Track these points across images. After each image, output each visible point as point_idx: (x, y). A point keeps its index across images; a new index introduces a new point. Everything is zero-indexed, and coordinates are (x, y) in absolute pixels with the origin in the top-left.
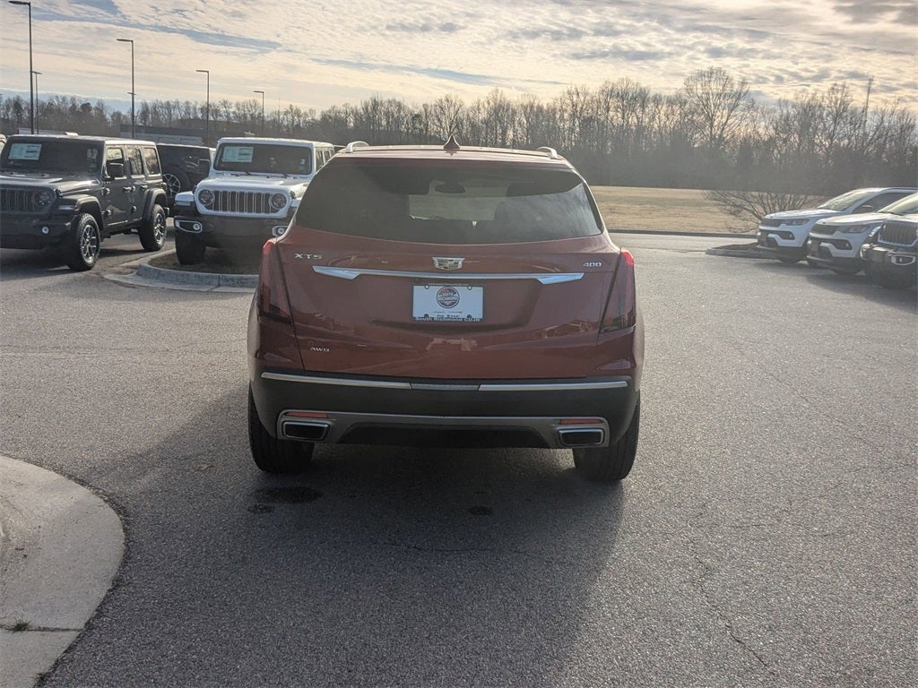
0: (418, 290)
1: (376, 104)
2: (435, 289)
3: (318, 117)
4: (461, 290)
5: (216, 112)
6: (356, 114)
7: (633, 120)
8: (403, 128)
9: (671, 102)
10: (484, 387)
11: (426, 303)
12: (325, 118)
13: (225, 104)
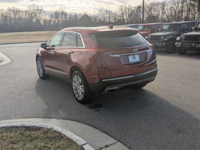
0: (129, 57)
2: (132, 56)
4: (135, 55)
7: (17, 16)
9: (26, 12)
10: (144, 73)
11: (131, 59)
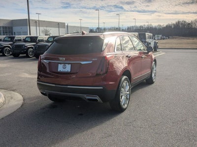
1: (179, 22)
2: (62, 65)
3: (165, 26)
4: (67, 65)
5: (143, 27)
6: (174, 24)
8: (186, 27)
12: (167, 26)
13: (144, 25)
